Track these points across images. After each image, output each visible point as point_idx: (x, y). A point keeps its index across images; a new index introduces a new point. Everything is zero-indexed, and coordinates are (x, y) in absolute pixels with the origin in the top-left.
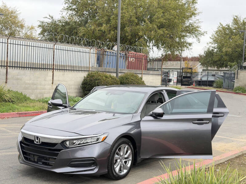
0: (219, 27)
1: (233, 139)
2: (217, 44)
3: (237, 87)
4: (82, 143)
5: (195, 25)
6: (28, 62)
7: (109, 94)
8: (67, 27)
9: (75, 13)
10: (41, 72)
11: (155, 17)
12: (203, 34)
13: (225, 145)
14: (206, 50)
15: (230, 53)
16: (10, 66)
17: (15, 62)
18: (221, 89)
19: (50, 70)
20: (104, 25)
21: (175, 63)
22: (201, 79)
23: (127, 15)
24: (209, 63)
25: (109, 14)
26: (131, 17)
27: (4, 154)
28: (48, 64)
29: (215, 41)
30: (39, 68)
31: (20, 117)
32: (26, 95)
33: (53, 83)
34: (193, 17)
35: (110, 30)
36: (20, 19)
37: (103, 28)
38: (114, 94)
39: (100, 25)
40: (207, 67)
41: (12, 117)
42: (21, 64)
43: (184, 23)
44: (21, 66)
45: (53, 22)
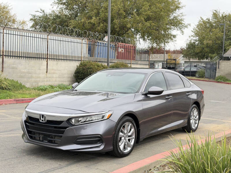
0: (200, 21)
1: (223, 121)
2: (198, 38)
3: (219, 76)
4: (87, 120)
5: (179, 18)
6: (23, 51)
7: (110, 75)
8: (58, 20)
9: (65, 7)
10: (35, 62)
11: (143, 9)
12: (186, 27)
13: (218, 126)
14: (188, 42)
15: (210, 45)
16: (6, 56)
17: (11, 51)
18: (203, 78)
19: (44, 59)
20: (94, 18)
21: (158, 55)
22: (184, 70)
23: (115, 8)
24: (191, 55)
25: (98, 7)
26: (119, 11)
27: (6, 135)
28: (42, 54)
29: (197, 34)
30: (34, 58)
31: (17, 103)
32: (21, 83)
33: (47, 72)
34: (177, 10)
35: (99, 23)
36: (11, 13)
37: (92, 21)
38: (114, 76)
39: (90, 18)
40: (189, 58)
41: (9, 104)
42: (16, 53)
43: (169, 16)
44: (16, 55)
45: (44, 16)
